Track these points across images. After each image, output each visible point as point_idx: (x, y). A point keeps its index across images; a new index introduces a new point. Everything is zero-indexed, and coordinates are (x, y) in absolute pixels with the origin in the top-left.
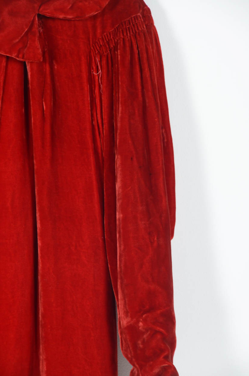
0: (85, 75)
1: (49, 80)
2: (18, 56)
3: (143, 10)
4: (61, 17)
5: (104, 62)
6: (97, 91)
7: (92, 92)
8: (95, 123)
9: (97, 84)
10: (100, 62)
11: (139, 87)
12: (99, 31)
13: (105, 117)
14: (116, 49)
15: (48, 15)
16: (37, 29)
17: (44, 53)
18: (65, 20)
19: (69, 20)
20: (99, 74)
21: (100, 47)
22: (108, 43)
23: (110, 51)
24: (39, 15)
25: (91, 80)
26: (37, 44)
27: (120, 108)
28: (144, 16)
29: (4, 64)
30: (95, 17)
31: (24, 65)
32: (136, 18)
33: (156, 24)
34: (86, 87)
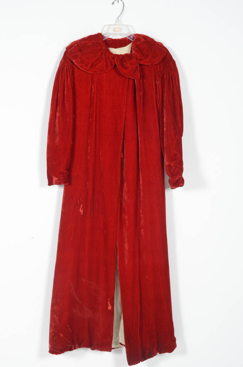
0: (154, 83)
1: (142, 85)
2: (132, 78)
3: (173, 61)
4: (146, 64)
5: (160, 79)
6: (158, 88)
7: (156, 88)
8: (157, 99)
9: (158, 86)
10: (159, 78)
11: (172, 87)
12: (158, 69)
13: (160, 97)
14: (164, 74)
15: (142, 64)
16: (139, 69)
17: (141, 76)
18: (147, 65)
19: (149, 65)
20: (158, 83)
21: (159, 74)
22: (161, 72)
23: (162, 75)
24: (139, 64)
25: (156, 85)
26: (139, 73)
27: (165, 94)
28: (173, 64)
29: (128, 80)
30: (157, 64)
31: (134, 80)
32: (171, 64)
33: (177, 66)
34: (154, 87)
